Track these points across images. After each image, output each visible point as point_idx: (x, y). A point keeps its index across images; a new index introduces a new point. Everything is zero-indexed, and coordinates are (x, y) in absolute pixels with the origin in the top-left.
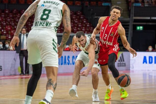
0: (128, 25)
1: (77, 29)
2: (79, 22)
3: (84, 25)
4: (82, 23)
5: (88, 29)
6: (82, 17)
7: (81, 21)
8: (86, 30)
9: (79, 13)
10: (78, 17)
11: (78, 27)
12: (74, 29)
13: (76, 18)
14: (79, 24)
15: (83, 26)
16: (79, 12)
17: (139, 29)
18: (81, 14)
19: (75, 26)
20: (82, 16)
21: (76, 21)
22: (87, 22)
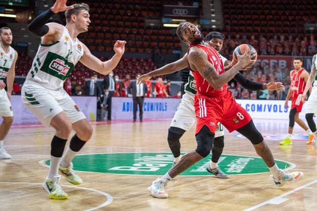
13: (147, 65)
16: (150, 59)
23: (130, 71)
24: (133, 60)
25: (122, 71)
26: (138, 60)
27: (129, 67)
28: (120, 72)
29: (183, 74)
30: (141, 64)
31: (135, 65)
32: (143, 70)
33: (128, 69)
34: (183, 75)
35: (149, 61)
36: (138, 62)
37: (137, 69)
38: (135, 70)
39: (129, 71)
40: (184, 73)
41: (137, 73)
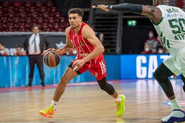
0: (117, 20)
1: (47, 25)
2: (50, 16)
3: (57, 20)
4: (55, 17)
5: (62, 26)
6: (53, 10)
7: (52, 15)
8: (60, 28)
9: (50, 4)
10: (49, 9)
11: (49, 23)
12: (44, 25)
13: (47, 11)
14: (50, 19)
15: (55, 22)
16: (49, 2)
17: (132, 24)
18: (53, 6)
19: (45, 21)
20: (54, 8)
21: (46, 14)
22: (61, 16)
23: (23, 20)
24: (27, 5)
25: (12, 20)
26: (34, 5)
27: (21, 14)
28: (10, 22)
29: (95, 22)
30: (38, 9)
31: (29, 12)
32: (41, 18)
33: (20, 17)
34: (96, 24)
35: (49, 5)
36: (33, 8)
37: (32, 17)
38: (29, 18)
39: (21, 20)
40: (97, 20)
41: (33, 22)
